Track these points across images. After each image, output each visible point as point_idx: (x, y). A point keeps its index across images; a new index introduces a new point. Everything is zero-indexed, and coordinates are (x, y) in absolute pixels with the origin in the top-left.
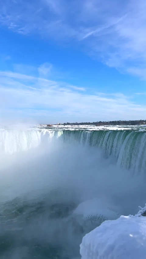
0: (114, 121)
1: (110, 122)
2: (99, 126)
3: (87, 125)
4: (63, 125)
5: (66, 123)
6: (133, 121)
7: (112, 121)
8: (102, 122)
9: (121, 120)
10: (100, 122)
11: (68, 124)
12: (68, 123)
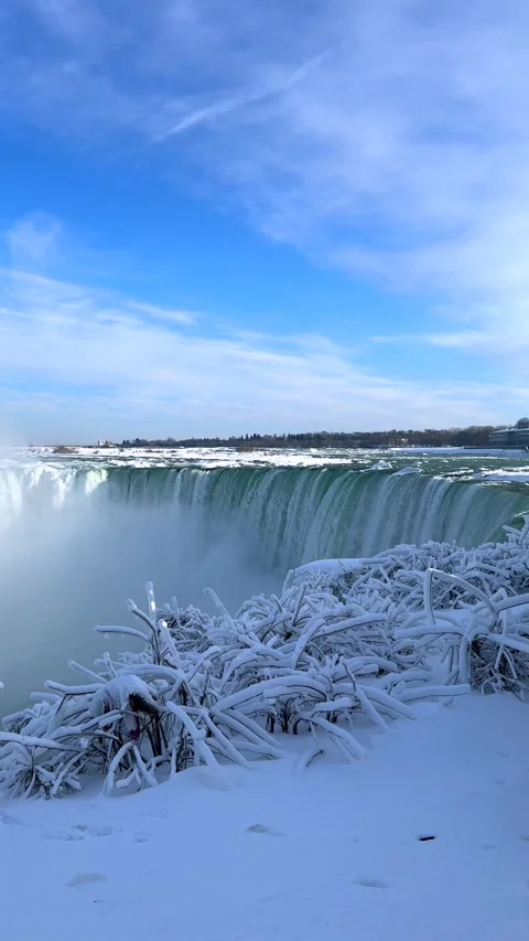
0: (304, 432)
1: (291, 437)
2: (247, 451)
3: (205, 450)
4: (117, 450)
5: (132, 439)
6: (368, 434)
7: (295, 433)
8: (262, 436)
9: (329, 432)
10: (256, 437)
11: (139, 444)
12: (137, 440)
